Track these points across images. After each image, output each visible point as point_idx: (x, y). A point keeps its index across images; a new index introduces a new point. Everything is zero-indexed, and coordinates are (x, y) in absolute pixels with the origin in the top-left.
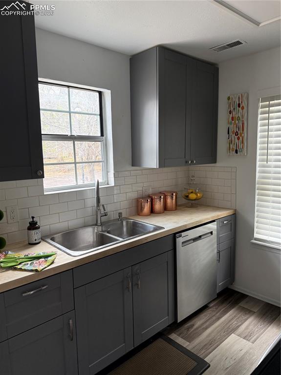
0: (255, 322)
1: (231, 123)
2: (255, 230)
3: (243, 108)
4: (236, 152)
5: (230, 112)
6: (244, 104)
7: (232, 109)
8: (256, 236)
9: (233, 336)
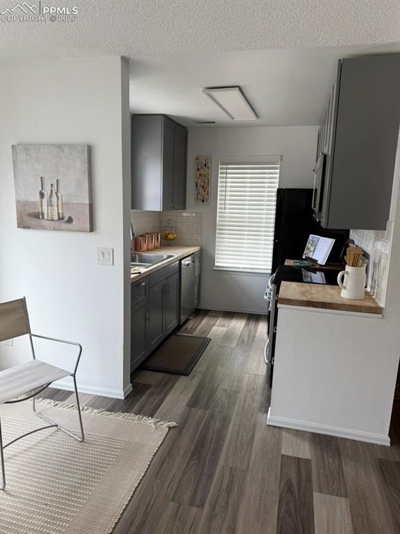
0: (223, 319)
1: (199, 179)
2: (216, 260)
3: (208, 168)
4: (203, 201)
5: (198, 170)
6: (209, 165)
7: (200, 167)
8: (216, 264)
9: (214, 328)
